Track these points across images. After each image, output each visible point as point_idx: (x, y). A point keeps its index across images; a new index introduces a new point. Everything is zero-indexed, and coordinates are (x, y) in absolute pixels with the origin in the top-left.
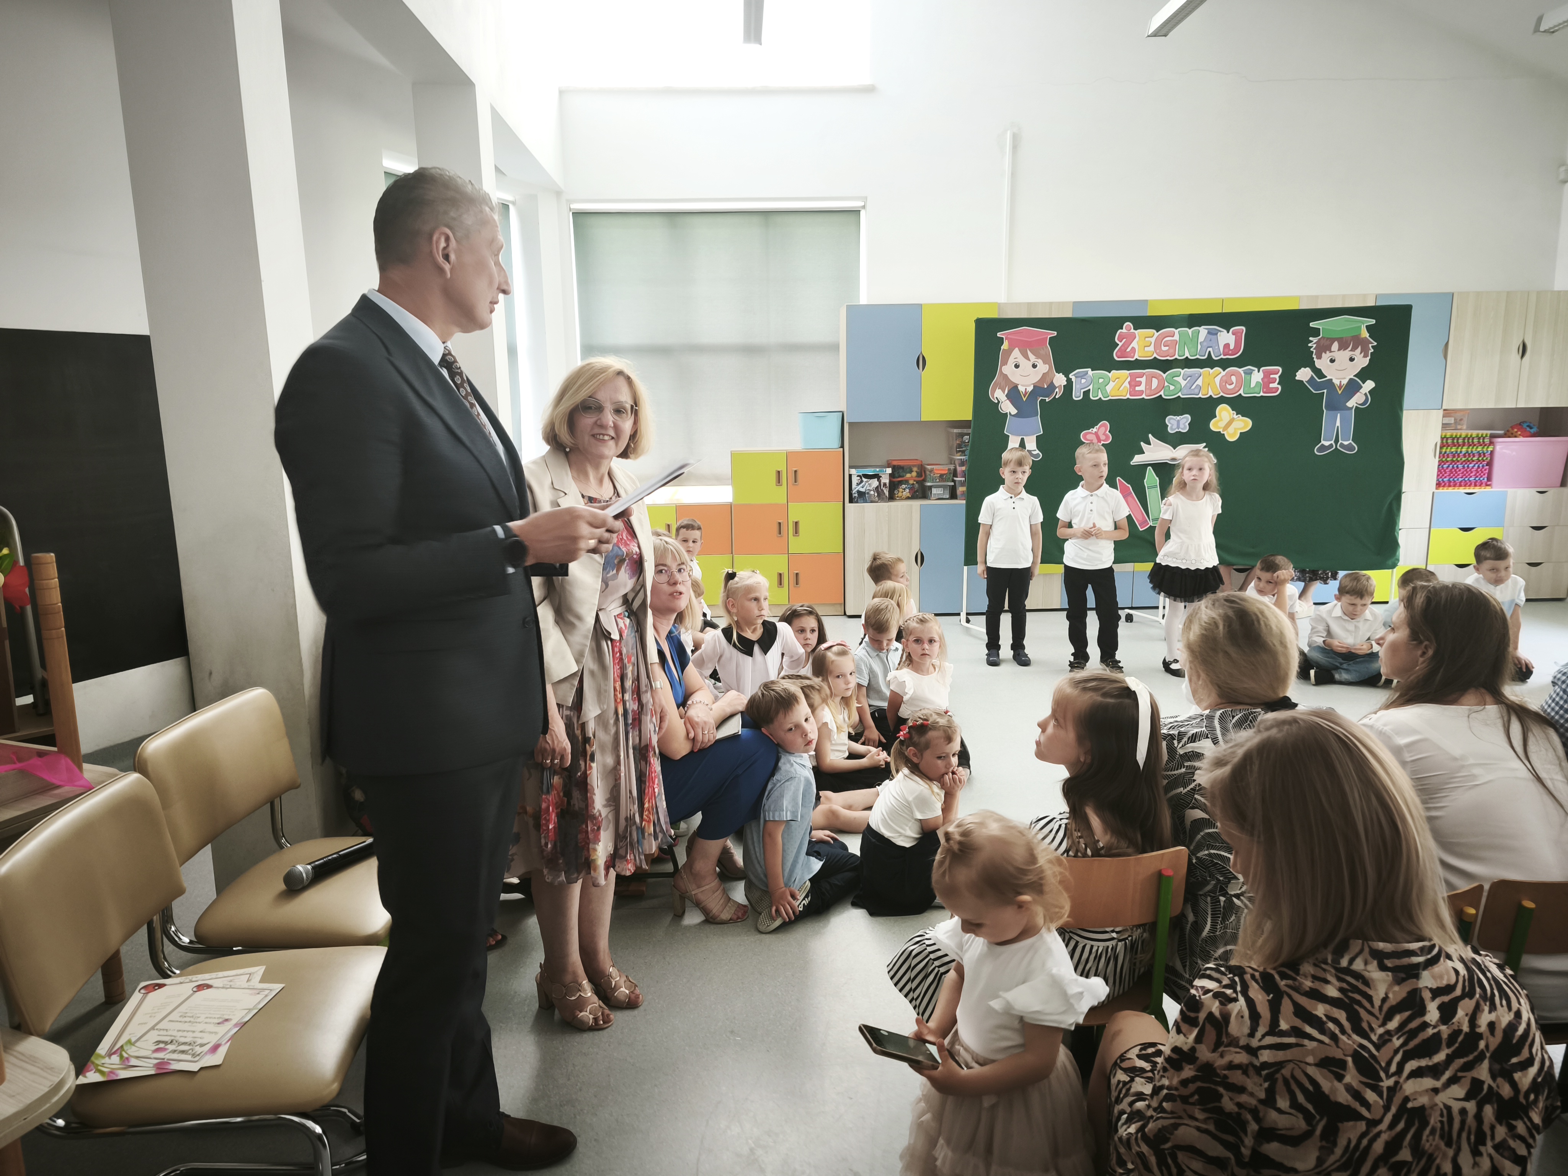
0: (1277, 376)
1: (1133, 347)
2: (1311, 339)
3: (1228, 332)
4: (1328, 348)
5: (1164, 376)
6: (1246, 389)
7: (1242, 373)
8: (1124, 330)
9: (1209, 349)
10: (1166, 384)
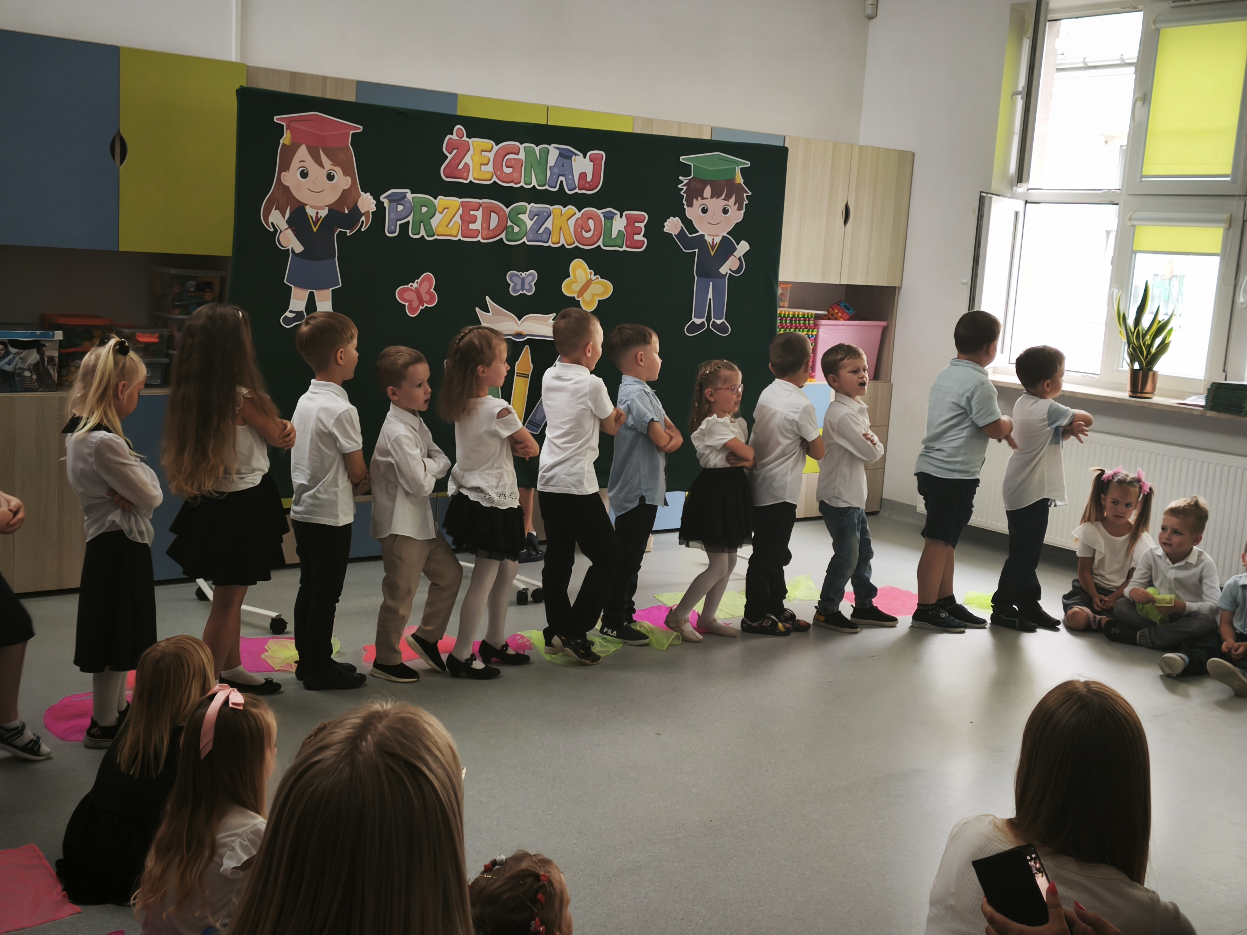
0: (642, 225)
1: (466, 163)
2: (681, 178)
3: (585, 157)
4: (700, 194)
5: (507, 211)
6: (606, 240)
7: (602, 216)
8: (454, 137)
9: (562, 178)
10: (509, 223)
